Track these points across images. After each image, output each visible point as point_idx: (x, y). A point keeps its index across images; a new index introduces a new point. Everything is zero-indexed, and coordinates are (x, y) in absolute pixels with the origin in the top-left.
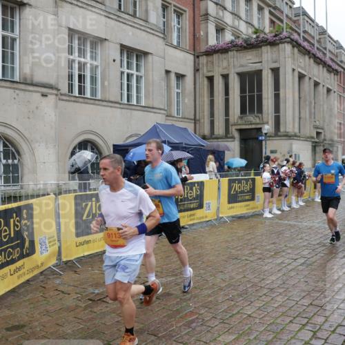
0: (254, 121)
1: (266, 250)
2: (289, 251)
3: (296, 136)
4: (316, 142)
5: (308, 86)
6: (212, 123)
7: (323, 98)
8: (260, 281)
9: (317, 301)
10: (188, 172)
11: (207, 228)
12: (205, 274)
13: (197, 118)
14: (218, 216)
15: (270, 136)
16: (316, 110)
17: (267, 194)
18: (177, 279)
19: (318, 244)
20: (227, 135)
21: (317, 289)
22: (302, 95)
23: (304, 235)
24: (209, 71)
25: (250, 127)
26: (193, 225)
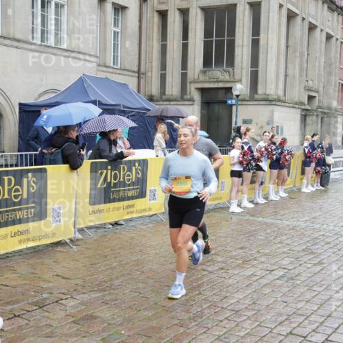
0: (221, 78)
1: (231, 258)
2: (263, 259)
3: (279, 100)
4: (307, 110)
5: (299, 29)
6: (163, 78)
7: (320, 49)
8: (221, 300)
9: (298, 329)
11: (151, 225)
12: (144, 288)
13: (142, 70)
15: (244, 100)
16: (310, 65)
17: (236, 179)
18: (104, 295)
19: (304, 250)
20: (183, 96)
21: (299, 312)
22: (291, 43)
23: (284, 238)
24: (160, 3)
25: (216, 85)
26: (131, 220)
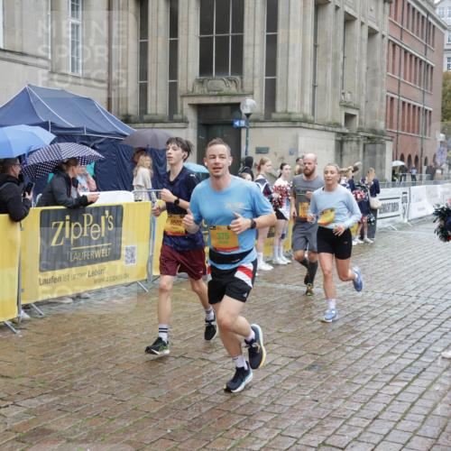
0: (225, 90)
3: (306, 121)
4: (344, 134)
5: (331, 21)
6: (143, 90)
9: (334, 437)
10: (94, 187)
11: (128, 298)
12: (119, 387)
13: (114, 78)
14: (149, 275)
15: (256, 121)
16: (346, 71)
18: (62, 400)
20: (173, 115)
21: (336, 414)
22: (320, 41)
23: (315, 311)
25: (217, 100)
26: (100, 292)
